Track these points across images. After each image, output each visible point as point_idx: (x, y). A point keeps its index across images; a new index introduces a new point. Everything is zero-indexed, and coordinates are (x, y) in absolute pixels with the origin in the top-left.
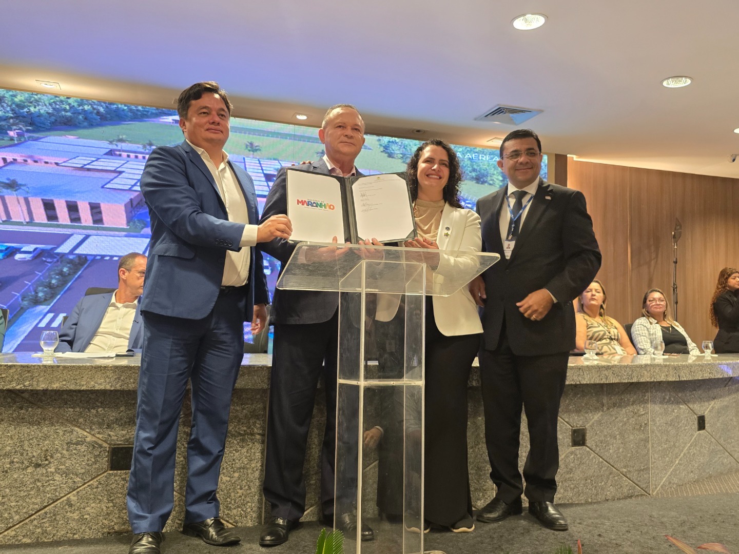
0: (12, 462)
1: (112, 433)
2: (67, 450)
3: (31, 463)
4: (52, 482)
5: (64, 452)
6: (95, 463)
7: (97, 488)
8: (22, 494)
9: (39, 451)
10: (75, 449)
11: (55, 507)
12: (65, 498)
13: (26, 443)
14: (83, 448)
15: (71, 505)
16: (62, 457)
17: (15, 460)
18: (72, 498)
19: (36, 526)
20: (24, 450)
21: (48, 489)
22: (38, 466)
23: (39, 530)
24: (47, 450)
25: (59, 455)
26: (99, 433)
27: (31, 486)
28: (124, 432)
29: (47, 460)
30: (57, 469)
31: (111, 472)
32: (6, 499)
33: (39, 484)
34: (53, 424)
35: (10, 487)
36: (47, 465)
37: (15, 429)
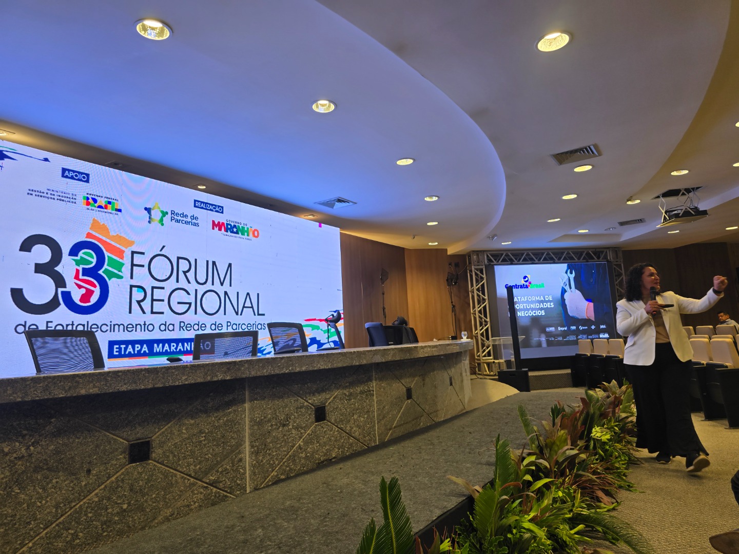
0: (272, 425)
1: (315, 399)
2: (297, 413)
3: (281, 424)
4: (291, 435)
5: (295, 414)
6: (309, 419)
7: (311, 435)
8: (279, 446)
9: (284, 416)
10: (300, 412)
11: (294, 451)
12: (298, 445)
13: (278, 411)
14: (303, 410)
15: (301, 449)
16: (295, 418)
17: (274, 423)
18: (301, 443)
19: (286, 466)
20: (277, 416)
21: (290, 440)
22: (284, 425)
23: (288, 469)
24: (287, 414)
25: (293, 416)
26: (310, 399)
27: (282, 439)
28: (320, 397)
29: (288, 421)
30: (293, 426)
31: (316, 424)
32: (270, 451)
33: (285, 438)
34: (289, 397)
35: (272, 442)
36: (288, 424)
37: (272, 402)
